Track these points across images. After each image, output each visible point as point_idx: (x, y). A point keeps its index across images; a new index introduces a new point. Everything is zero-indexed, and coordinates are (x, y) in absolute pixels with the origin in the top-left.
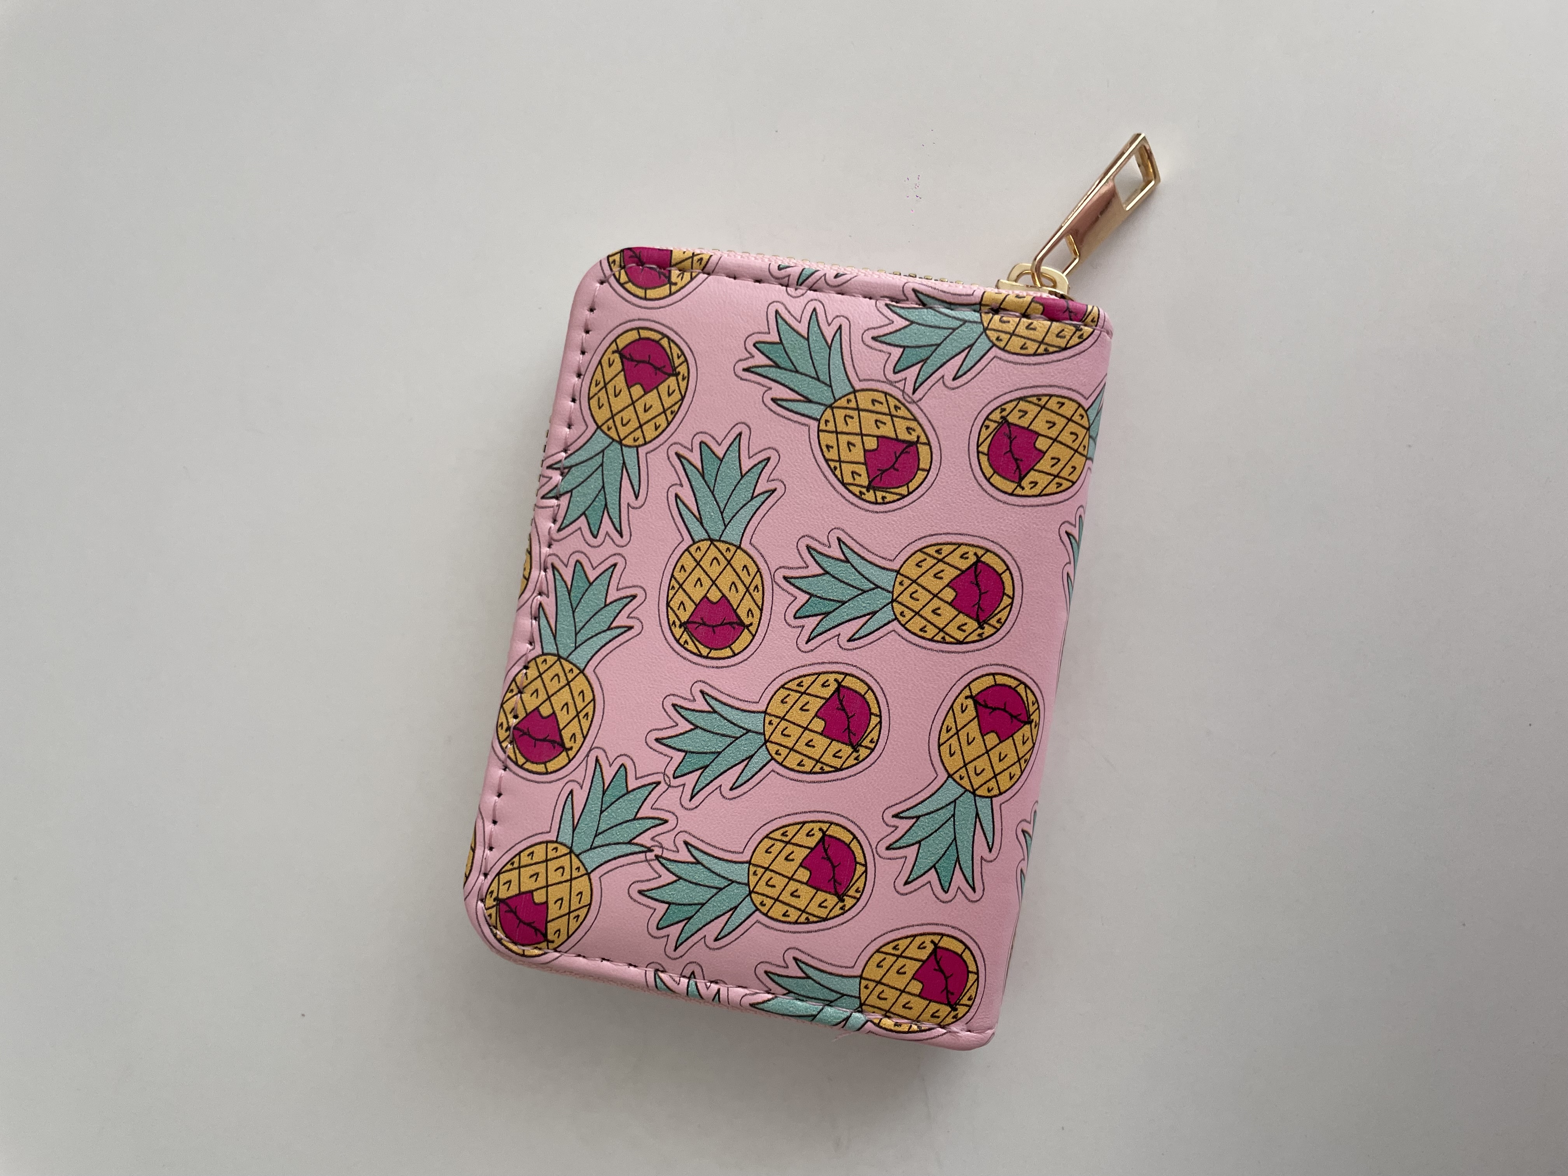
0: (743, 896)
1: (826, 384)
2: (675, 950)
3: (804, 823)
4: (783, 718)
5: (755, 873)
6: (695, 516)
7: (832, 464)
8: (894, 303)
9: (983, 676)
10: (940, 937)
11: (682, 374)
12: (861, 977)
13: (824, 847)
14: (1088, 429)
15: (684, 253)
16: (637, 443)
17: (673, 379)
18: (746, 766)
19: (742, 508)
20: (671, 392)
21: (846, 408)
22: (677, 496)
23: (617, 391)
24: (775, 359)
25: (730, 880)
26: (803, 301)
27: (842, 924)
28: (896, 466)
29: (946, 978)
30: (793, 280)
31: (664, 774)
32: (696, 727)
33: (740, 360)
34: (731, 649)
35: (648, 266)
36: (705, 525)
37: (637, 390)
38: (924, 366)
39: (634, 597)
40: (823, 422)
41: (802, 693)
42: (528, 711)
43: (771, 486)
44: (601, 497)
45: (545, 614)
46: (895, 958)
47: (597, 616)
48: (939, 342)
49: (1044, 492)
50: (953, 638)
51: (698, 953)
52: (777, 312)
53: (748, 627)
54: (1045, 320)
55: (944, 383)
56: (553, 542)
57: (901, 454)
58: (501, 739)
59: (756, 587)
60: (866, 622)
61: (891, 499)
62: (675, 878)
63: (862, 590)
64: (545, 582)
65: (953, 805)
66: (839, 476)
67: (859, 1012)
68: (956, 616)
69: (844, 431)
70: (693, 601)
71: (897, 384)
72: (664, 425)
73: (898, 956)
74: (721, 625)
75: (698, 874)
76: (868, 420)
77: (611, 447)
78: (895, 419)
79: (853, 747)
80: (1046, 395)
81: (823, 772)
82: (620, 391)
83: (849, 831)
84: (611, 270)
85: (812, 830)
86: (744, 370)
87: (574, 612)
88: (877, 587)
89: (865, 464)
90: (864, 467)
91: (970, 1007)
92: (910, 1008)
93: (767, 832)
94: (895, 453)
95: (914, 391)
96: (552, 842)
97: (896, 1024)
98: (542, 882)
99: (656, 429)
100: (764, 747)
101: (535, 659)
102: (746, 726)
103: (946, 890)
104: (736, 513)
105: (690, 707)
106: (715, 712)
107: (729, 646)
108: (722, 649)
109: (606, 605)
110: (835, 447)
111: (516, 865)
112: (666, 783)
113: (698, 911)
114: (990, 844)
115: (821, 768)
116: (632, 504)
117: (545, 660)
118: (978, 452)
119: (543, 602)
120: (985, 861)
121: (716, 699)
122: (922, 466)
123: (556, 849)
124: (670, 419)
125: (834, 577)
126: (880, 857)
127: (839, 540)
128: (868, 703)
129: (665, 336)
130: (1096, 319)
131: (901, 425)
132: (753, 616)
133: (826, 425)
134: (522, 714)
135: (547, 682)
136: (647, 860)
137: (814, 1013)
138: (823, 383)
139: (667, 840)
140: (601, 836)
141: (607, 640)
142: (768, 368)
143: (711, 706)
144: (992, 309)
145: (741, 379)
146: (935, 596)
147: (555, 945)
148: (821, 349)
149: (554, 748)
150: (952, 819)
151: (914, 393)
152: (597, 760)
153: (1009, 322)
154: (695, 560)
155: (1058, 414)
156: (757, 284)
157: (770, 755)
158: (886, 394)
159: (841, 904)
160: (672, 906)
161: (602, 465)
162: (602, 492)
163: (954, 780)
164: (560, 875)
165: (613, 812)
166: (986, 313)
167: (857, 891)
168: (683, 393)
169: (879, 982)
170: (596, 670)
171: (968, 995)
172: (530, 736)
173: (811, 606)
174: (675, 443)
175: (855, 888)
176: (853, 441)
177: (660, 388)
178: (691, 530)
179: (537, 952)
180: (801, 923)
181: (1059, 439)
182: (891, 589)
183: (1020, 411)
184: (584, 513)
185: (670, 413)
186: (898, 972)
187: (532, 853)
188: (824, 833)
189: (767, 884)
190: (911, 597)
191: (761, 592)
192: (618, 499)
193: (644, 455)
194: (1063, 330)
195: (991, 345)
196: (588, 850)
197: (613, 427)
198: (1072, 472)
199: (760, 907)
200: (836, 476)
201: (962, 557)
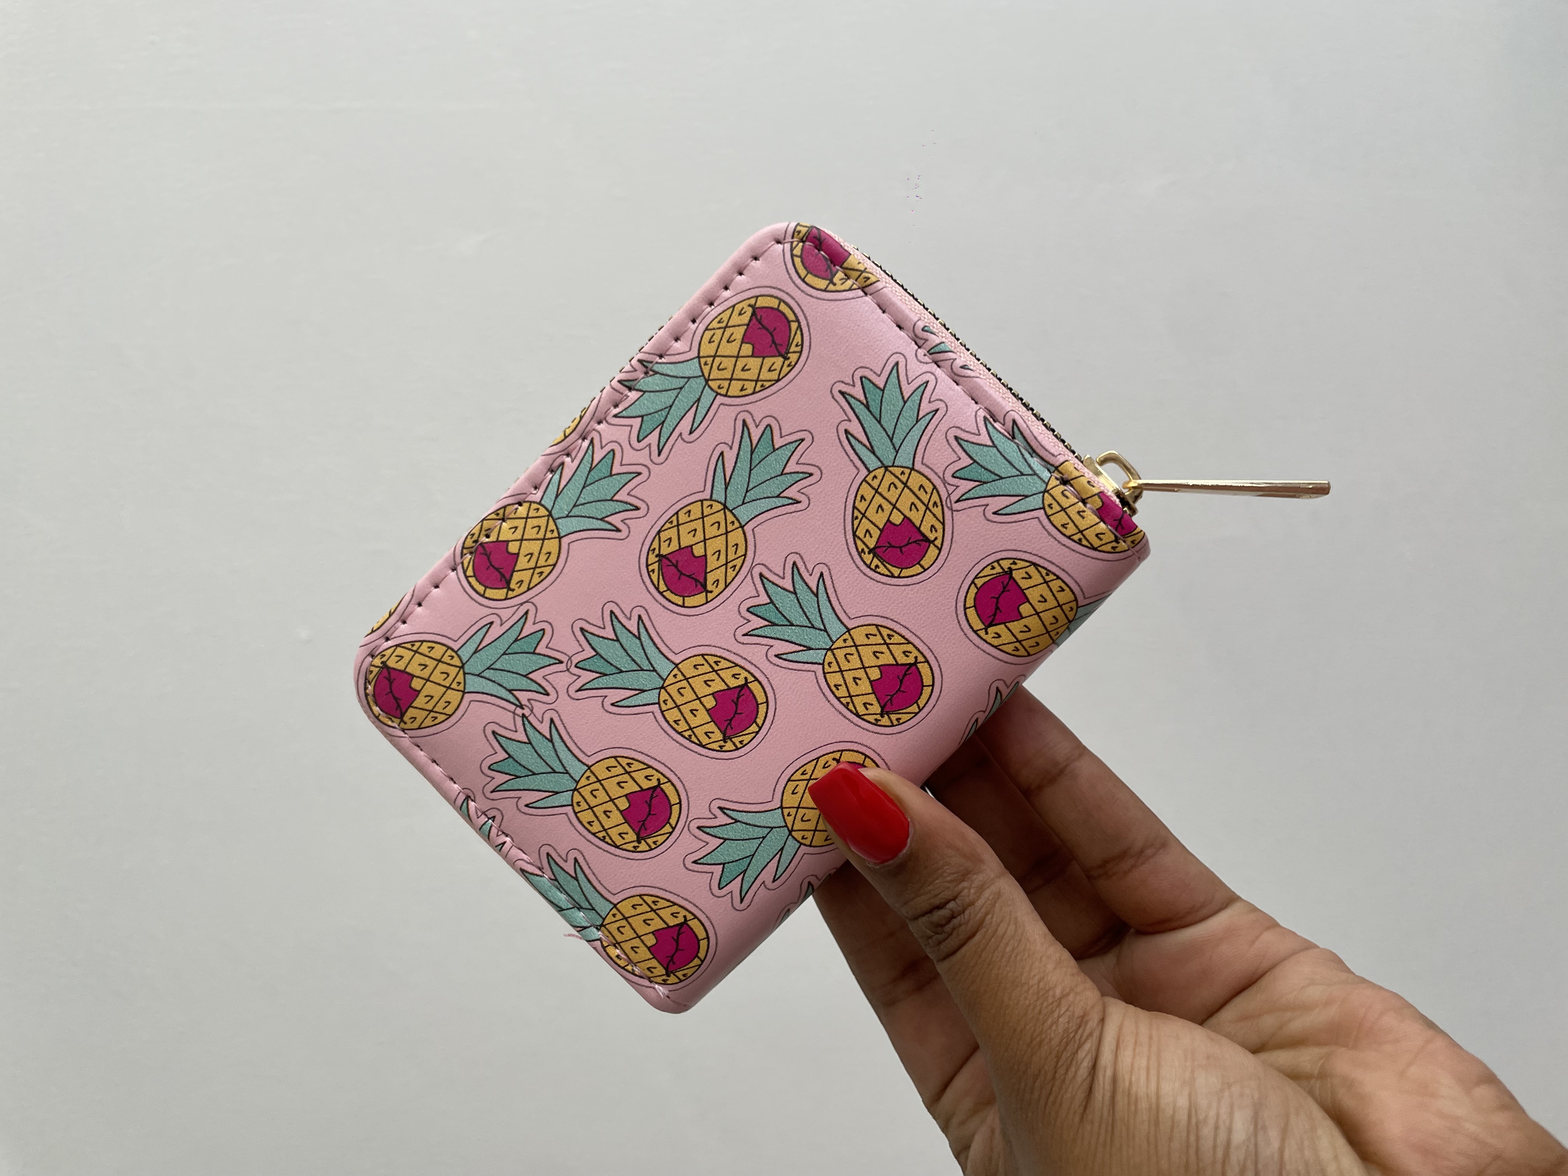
0: (569, 789)
1: (894, 448)
2: (492, 792)
3: (649, 767)
4: (687, 679)
5: (588, 778)
6: (725, 479)
7: (856, 513)
8: (991, 420)
9: (857, 752)
10: (693, 917)
11: (790, 361)
12: (615, 906)
13: (652, 795)
14: (1070, 622)
15: (859, 263)
16: (719, 391)
17: (781, 359)
18: (635, 695)
19: (765, 498)
20: (772, 368)
21: (897, 477)
22: (722, 454)
23: (732, 339)
24: (869, 399)
25: (566, 770)
26: (926, 368)
27: (628, 859)
28: (903, 549)
29: (677, 949)
30: (929, 345)
31: (570, 658)
32: (618, 640)
33: (842, 382)
34: (684, 600)
35: (822, 253)
36: (728, 491)
37: (747, 349)
38: (978, 488)
39: (637, 509)
40: (872, 475)
41: (714, 671)
42: (500, 539)
43: (798, 497)
44: (664, 413)
45: (561, 473)
46: (650, 910)
47: (599, 503)
48: (1003, 476)
49: (1000, 647)
50: (855, 708)
51: (507, 806)
52: (897, 364)
53: (707, 592)
54: (1096, 515)
55: (984, 510)
56: (604, 422)
57: (914, 542)
58: (466, 546)
59: (735, 566)
60: (799, 651)
61: (882, 572)
62: (526, 741)
63: (812, 625)
64: (578, 448)
65: (769, 830)
66: (855, 527)
67: (597, 928)
68: (869, 694)
69: (883, 493)
70: (679, 543)
71: (948, 486)
72: (750, 391)
73: (652, 910)
74: (689, 576)
75: (545, 748)
76: (907, 498)
77: (698, 380)
78: (928, 512)
79: (724, 737)
80: (1055, 575)
81: (689, 739)
82: (735, 340)
83: (679, 795)
84: (793, 237)
85: (652, 776)
86: (840, 392)
87: (584, 487)
88: (825, 630)
89: (881, 531)
90: (879, 532)
91: (681, 981)
92: (636, 952)
93: (617, 755)
94: (910, 539)
95: (958, 501)
96: (453, 650)
97: (618, 956)
98: (426, 673)
99: (742, 390)
100: (658, 691)
101: (531, 502)
102: (655, 666)
103: (721, 887)
104: (758, 499)
105: (623, 622)
106: (639, 638)
107: (684, 597)
108: (676, 595)
109: (611, 500)
110: (868, 502)
111: (415, 648)
112: (567, 666)
113: (527, 776)
114: (777, 876)
115: (690, 735)
116: (684, 436)
117: (538, 509)
118: (973, 582)
119: (566, 464)
120: (765, 886)
121: (646, 630)
122: (922, 562)
123: (452, 657)
124: (757, 390)
125: (798, 600)
126: (689, 830)
127: (822, 575)
128: (758, 712)
129: (798, 321)
130: (1138, 541)
131: (930, 520)
132: (717, 587)
133: (873, 480)
134: (493, 538)
135: (529, 526)
136: (514, 713)
137: (564, 907)
138: (893, 445)
139: (539, 709)
140: (492, 671)
141: (595, 528)
142: (859, 403)
143: (639, 632)
144: (1062, 479)
145: (833, 397)
146: (864, 668)
147: (406, 727)
148: (910, 417)
149: (501, 580)
150: (761, 840)
151: (956, 502)
152: (527, 613)
153: (1067, 497)
154: (703, 513)
155: (1054, 595)
156: (898, 329)
157: (659, 699)
158: (935, 487)
159: (636, 844)
160: (510, 760)
161: (681, 388)
162: (667, 410)
163: (783, 813)
164: (443, 678)
165: (513, 660)
166: (1057, 479)
167: (655, 843)
168: (781, 376)
169: (626, 918)
170: (571, 544)
171: (685, 972)
172: (489, 559)
173: (766, 610)
174: (747, 411)
175: (655, 839)
176: (884, 506)
177: (766, 360)
178: (715, 488)
179: (390, 723)
180: (597, 837)
181: (1041, 614)
182: (834, 639)
183: (1026, 573)
184: (642, 417)
185: (761, 385)
186: (644, 921)
187: (433, 648)
188: (659, 784)
189: (591, 792)
190: (845, 656)
191: (735, 573)
192: (675, 424)
193: (719, 404)
194: (1104, 534)
195: (1041, 506)
196: (476, 675)
197: (710, 365)
198: (1034, 646)
199: (575, 805)
200: (853, 525)
201: (904, 652)
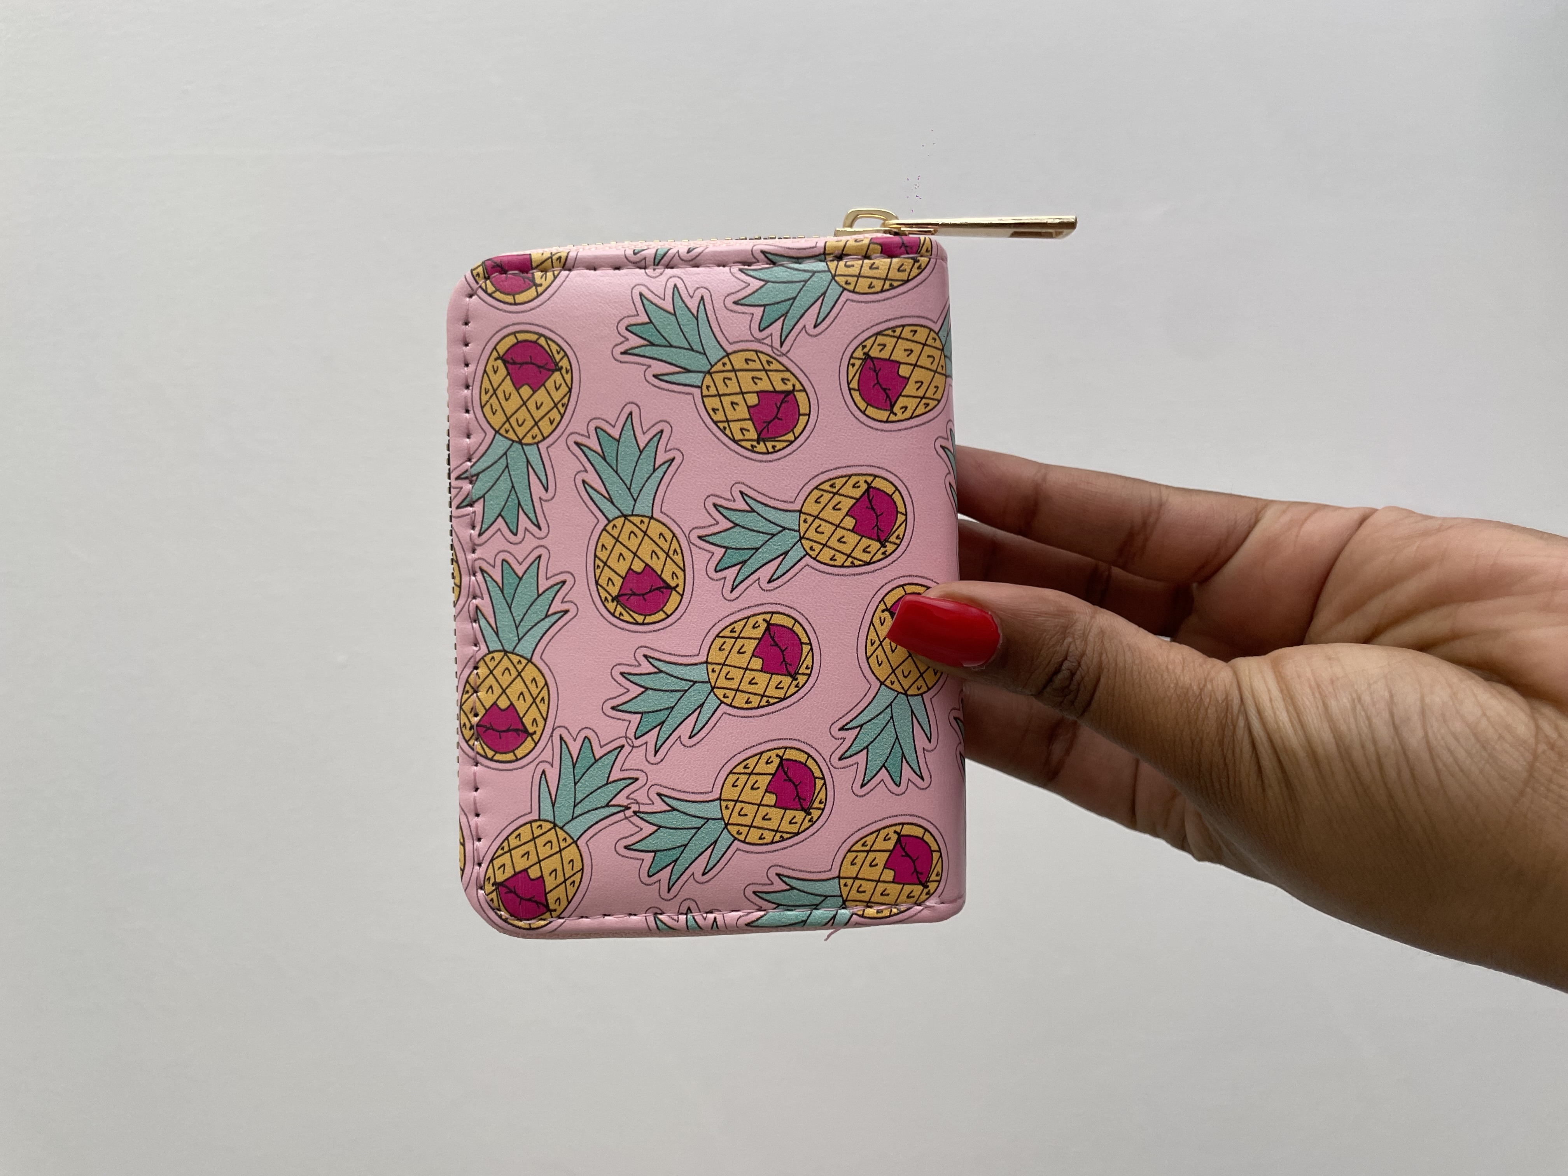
0: (721, 830)
1: (700, 353)
2: (669, 892)
3: (761, 753)
4: (724, 664)
5: (727, 807)
6: (605, 497)
7: (721, 425)
8: (746, 267)
9: (893, 589)
10: (901, 826)
11: (564, 368)
12: (839, 877)
13: (784, 771)
14: (942, 350)
15: (543, 254)
16: (536, 440)
17: (557, 374)
18: (699, 714)
19: (647, 481)
20: (558, 386)
21: (723, 371)
22: (584, 482)
23: (507, 396)
24: (648, 338)
25: (705, 818)
26: (663, 278)
27: (814, 834)
28: (779, 416)
29: (914, 862)
30: (650, 260)
31: (626, 737)
32: (647, 689)
33: (617, 345)
34: (664, 612)
35: (510, 272)
36: (616, 504)
37: (526, 391)
38: (786, 321)
39: (564, 582)
40: (704, 388)
41: (736, 638)
42: (487, 707)
43: (669, 456)
44: (513, 496)
45: (483, 615)
46: (866, 854)
47: (532, 607)
48: (795, 295)
49: (914, 415)
50: (861, 560)
51: (691, 889)
52: (641, 295)
53: (674, 588)
54: (885, 258)
55: (806, 332)
56: (476, 547)
57: (781, 404)
58: (467, 738)
59: (675, 551)
60: (781, 562)
61: (781, 447)
62: (656, 828)
63: (771, 534)
64: (477, 586)
65: (889, 708)
66: (730, 435)
67: (843, 908)
68: (860, 541)
69: (725, 392)
70: (619, 575)
71: (765, 341)
72: (558, 418)
73: (868, 852)
74: (650, 591)
75: (675, 819)
76: (745, 378)
77: (513, 449)
78: (769, 373)
79: (792, 676)
80: (899, 326)
81: (769, 704)
82: (510, 394)
83: (803, 751)
84: (477, 283)
85: (770, 757)
86: (622, 353)
87: (510, 608)
88: (784, 528)
89: (751, 419)
90: (750, 422)
91: (939, 881)
92: (888, 895)
93: (730, 769)
94: (776, 405)
95: (782, 344)
96: (535, 821)
97: (878, 912)
98: (533, 858)
99: (551, 423)
100: (712, 694)
101: (483, 658)
102: (692, 679)
103: (898, 784)
104: (643, 487)
105: (637, 672)
106: (661, 671)
107: (662, 610)
108: (655, 614)
109: (539, 596)
110: (721, 409)
111: (506, 849)
112: (630, 745)
113: (682, 852)
114: (929, 735)
115: (767, 701)
116: (544, 498)
117: (493, 658)
118: (850, 389)
119: (479, 605)
120: (928, 751)
121: (660, 660)
122: (802, 411)
123: (540, 826)
124: (562, 412)
125: (744, 528)
126: (835, 768)
127: (742, 493)
128: (797, 635)
129: (541, 335)
130: (930, 249)
131: (776, 377)
132: (677, 578)
133: (708, 390)
134: (482, 712)
135: (499, 677)
136: (626, 818)
137: (804, 919)
138: (697, 352)
139: (640, 796)
140: (579, 805)
141: (547, 627)
142: (643, 348)
143: (656, 667)
144: (836, 257)
145: (621, 362)
146: (838, 526)
147: (558, 913)
148: (689, 321)
149: (519, 735)
150: (891, 721)
151: (781, 346)
152: (561, 738)
153: (853, 266)
154: (614, 537)
155: (913, 341)
156: (617, 271)
157: (719, 699)
158: (756, 352)
159: (808, 817)
160: (658, 854)
161: (507, 467)
162: (513, 492)
163: (886, 686)
164: (549, 848)
165: (586, 781)
166: (833, 261)
167: (821, 802)
168: (570, 386)
169: (856, 878)
170: (543, 657)
171: (935, 872)
172: (493, 729)
173: (729, 558)
174: (572, 433)
175: (818, 800)
176: (735, 401)
177: (547, 384)
178: (604, 511)
179: (543, 923)
180: (776, 842)
181: (918, 364)
182: (797, 528)
183: (879, 345)
184: (500, 515)
185: (561, 406)
186: (871, 865)
187: (519, 835)
188: (781, 758)
189: (739, 815)
190: (816, 531)
191: (680, 555)
192: (529, 496)
193: (545, 449)
194: (903, 265)
195: (841, 289)
196: (571, 821)
197: (511, 430)
198: (936, 392)
199: (737, 836)
200: (727, 436)
201: (854, 487)
